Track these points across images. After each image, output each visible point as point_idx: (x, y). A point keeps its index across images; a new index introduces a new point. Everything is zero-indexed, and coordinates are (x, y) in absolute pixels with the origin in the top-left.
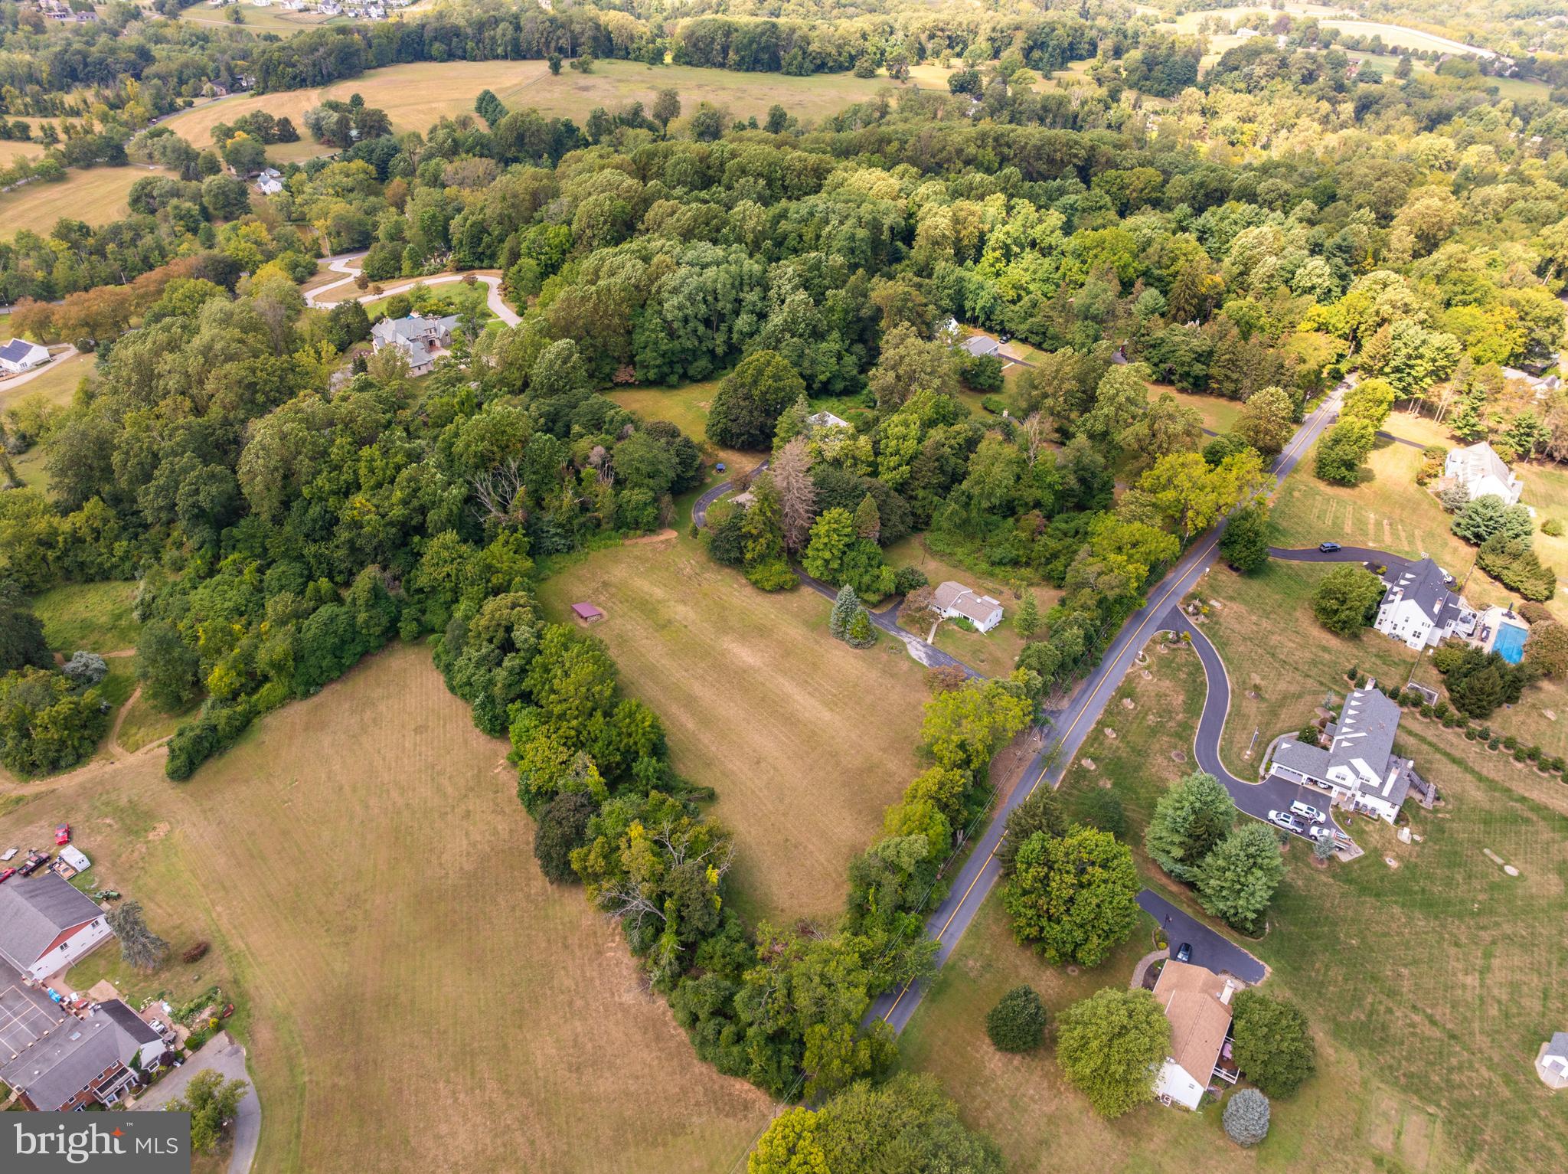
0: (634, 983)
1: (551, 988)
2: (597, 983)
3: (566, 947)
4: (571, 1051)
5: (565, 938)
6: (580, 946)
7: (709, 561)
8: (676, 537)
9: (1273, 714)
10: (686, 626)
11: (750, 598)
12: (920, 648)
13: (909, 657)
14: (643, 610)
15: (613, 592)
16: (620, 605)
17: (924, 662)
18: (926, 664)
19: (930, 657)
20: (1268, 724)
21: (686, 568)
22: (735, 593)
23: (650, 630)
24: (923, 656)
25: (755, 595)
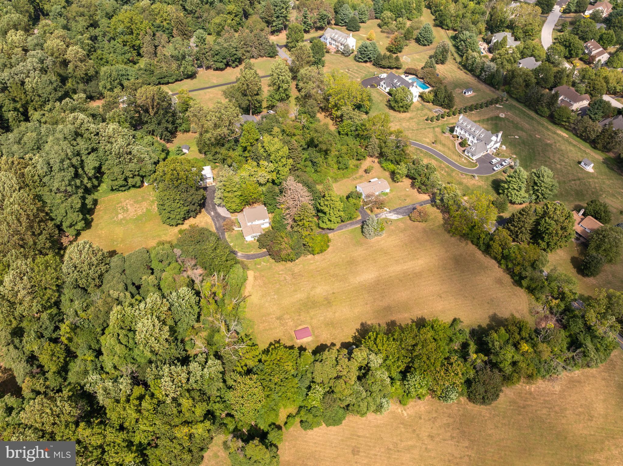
0: (550, 384)
1: (546, 419)
2: (547, 399)
3: (524, 408)
4: (582, 418)
5: (519, 407)
6: (525, 401)
7: (285, 265)
8: (254, 273)
9: (444, 145)
10: (333, 293)
11: (324, 259)
12: (391, 214)
13: (396, 220)
14: (311, 307)
15: (288, 317)
16: (302, 317)
17: (400, 217)
18: (402, 217)
19: (398, 214)
20: (449, 149)
21: (285, 277)
22: (318, 263)
23: (329, 309)
24: (396, 215)
25: (323, 257)
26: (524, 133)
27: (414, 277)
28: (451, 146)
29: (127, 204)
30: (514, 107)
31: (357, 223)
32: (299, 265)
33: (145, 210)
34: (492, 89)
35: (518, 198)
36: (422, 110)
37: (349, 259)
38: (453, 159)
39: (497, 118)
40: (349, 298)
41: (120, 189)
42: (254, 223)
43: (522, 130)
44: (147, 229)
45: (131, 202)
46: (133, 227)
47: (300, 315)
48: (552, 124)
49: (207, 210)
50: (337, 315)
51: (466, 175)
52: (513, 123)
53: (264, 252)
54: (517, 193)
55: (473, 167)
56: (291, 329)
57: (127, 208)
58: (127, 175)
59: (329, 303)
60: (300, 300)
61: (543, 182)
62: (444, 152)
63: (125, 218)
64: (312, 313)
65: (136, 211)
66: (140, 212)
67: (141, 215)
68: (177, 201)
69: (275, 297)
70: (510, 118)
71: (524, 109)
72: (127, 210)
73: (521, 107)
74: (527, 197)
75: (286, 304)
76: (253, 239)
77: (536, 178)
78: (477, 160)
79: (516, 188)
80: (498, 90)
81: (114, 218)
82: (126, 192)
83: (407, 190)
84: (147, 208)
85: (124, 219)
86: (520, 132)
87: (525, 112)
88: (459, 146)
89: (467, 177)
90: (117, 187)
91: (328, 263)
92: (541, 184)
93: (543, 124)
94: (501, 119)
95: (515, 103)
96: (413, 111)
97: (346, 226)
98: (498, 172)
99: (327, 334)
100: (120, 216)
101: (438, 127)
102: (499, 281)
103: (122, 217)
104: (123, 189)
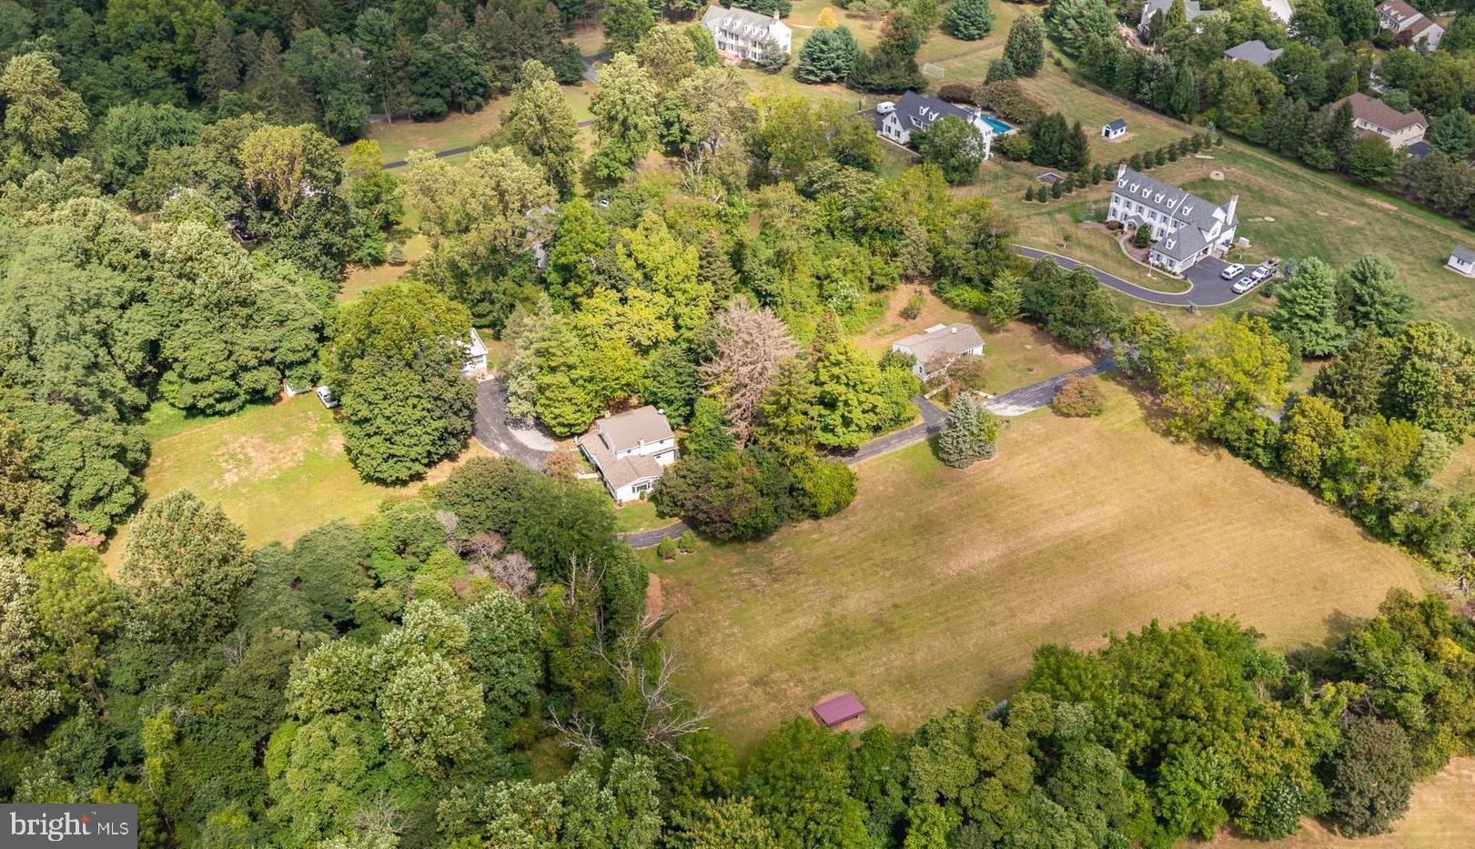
7: (743, 552)
8: (660, 577)
9: (1090, 248)
10: (895, 606)
11: (848, 528)
12: (1002, 405)
13: (1018, 418)
14: (842, 647)
15: (785, 675)
16: (822, 672)
17: (1028, 409)
18: (1031, 409)
19: (1019, 402)
20: (1105, 255)
21: (749, 580)
22: (833, 539)
23: (895, 645)
24: (1016, 407)
25: (843, 522)
26: (1286, 210)
27: (1103, 547)
28: (1107, 247)
29: (242, 447)
30: (1242, 156)
31: (914, 432)
32: (781, 547)
33: (301, 456)
34: (1173, 121)
35: (1320, 341)
36: (1009, 178)
37: (915, 520)
38: (1121, 276)
39: (1206, 181)
40: (941, 614)
41: (219, 407)
42: (635, 452)
43: (1278, 203)
44: (319, 502)
45: (256, 441)
46: (276, 500)
47: (816, 669)
48: (1349, 186)
49: (484, 440)
50: (918, 657)
51: (1168, 308)
52: (1250, 191)
53: (676, 527)
54: (1315, 326)
55: (1181, 290)
56: (802, 706)
57: (245, 455)
58: (243, 359)
59: (889, 631)
60: (806, 632)
61: (1378, 289)
62: (1094, 263)
63: (247, 479)
64: (850, 661)
65: (274, 460)
66: (287, 462)
67: (292, 469)
68: (412, 401)
69: (735, 630)
70: (1238, 180)
71: (1267, 159)
72: (248, 461)
73: (1259, 156)
74: (1343, 334)
75: (770, 645)
76: (636, 496)
77: (1356, 285)
78: (1186, 273)
79: (1312, 313)
80: (1190, 123)
81: (211, 482)
82: (234, 417)
83: (1028, 347)
84: (306, 451)
85: (244, 482)
86: (1275, 209)
87: (1272, 164)
88: (1130, 247)
89: (1172, 311)
90: (211, 401)
91: (862, 535)
92: (1372, 297)
93: (1325, 188)
94: (1216, 184)
95: (1240, 147)
96: (983, 182)
97: (887, 443)
98: (1247, 297)
99: (905, 708)
100: (230, 478)
101: (1060, 210)
102: (1329, 536)
103: (236, 479)
104: (227, 406)
